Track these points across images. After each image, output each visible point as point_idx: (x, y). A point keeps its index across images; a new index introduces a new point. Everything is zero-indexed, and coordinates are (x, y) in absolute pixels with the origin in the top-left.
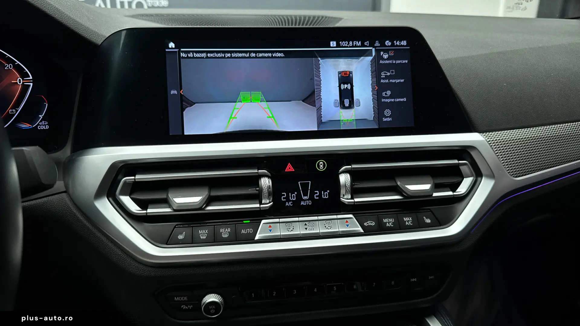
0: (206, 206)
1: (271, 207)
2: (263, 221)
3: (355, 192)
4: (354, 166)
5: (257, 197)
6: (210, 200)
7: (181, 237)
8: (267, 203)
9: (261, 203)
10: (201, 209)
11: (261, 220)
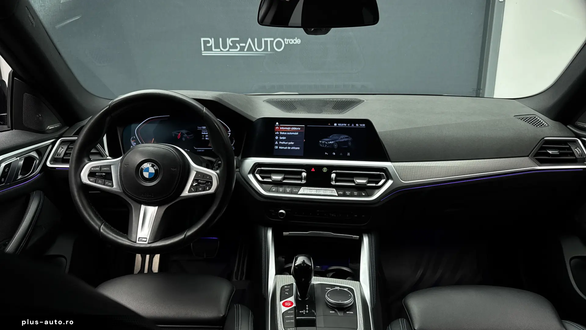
0: (283, 181)
1: (305, 183)
2: (302, 188)
3: (336, 181)
4: (337, 171)
5: (301, 179)
6: (284, 179)
7: (274, 190)
8: (304, 182)
9: (301, 181)
10: (280, 181)
11: (301, 187)
